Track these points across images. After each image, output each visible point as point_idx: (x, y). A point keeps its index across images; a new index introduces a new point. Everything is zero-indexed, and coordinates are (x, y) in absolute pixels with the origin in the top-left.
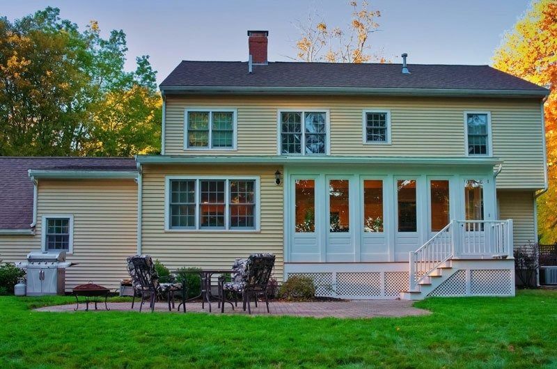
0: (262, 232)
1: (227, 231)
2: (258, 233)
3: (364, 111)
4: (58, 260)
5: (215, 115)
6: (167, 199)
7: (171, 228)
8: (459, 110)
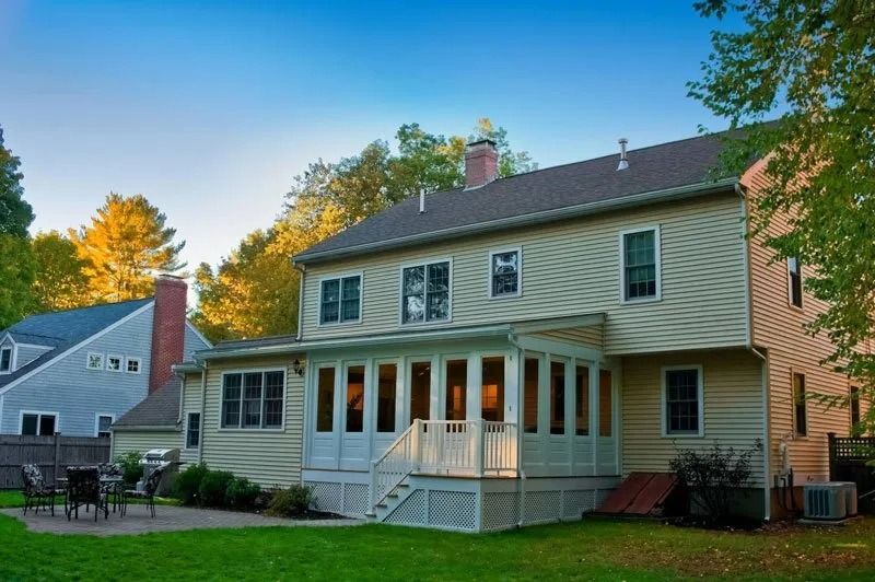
1: (261, 430)
2: (284, 433)
3: (491, 254)
4: (165, 458)
5: (346, 281)
6: (221, 396)
7: (223, 426)
8: (613, 229)
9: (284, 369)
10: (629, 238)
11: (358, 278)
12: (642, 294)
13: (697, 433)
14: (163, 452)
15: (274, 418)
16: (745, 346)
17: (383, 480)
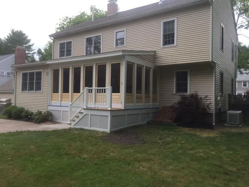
0: (43, 92)
1: (34, 92)
2: (42, 93)
3: (115, 32)
4: (5, 102)
5: (67, 43)
6: (21, 80)
7: (22, 91)
8: (159, 21)
9: (42, 70)
10: (165, 24)
11: (71, 42)
12: (169, 44)
13: (187, 93)
14: (4, 100)
15: (39, 88)
16: (209, 61)
17: (73, 109)
